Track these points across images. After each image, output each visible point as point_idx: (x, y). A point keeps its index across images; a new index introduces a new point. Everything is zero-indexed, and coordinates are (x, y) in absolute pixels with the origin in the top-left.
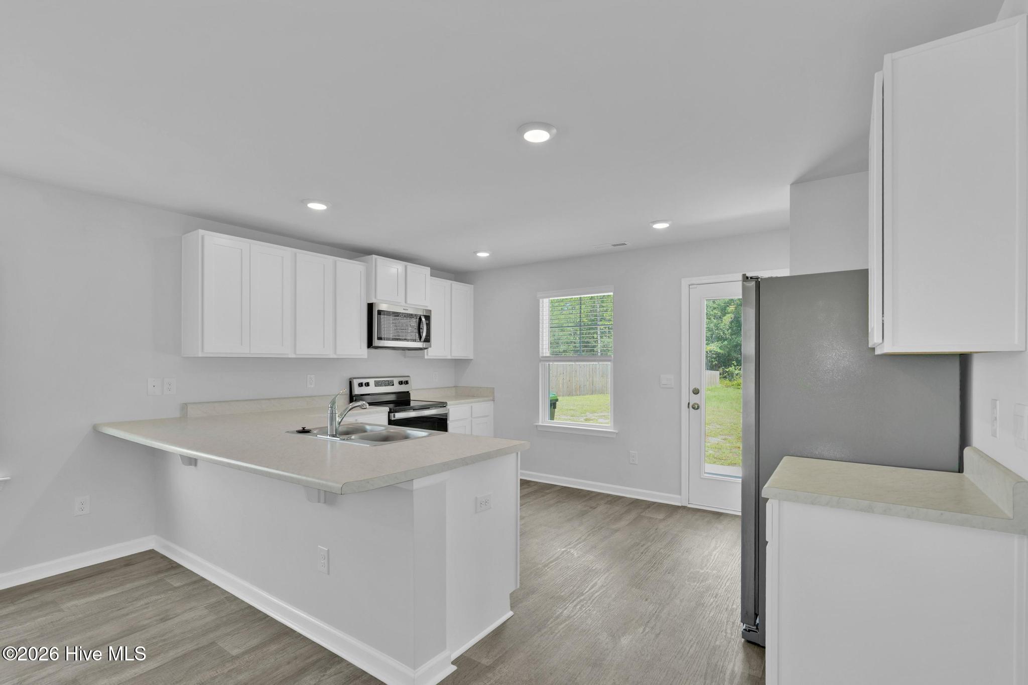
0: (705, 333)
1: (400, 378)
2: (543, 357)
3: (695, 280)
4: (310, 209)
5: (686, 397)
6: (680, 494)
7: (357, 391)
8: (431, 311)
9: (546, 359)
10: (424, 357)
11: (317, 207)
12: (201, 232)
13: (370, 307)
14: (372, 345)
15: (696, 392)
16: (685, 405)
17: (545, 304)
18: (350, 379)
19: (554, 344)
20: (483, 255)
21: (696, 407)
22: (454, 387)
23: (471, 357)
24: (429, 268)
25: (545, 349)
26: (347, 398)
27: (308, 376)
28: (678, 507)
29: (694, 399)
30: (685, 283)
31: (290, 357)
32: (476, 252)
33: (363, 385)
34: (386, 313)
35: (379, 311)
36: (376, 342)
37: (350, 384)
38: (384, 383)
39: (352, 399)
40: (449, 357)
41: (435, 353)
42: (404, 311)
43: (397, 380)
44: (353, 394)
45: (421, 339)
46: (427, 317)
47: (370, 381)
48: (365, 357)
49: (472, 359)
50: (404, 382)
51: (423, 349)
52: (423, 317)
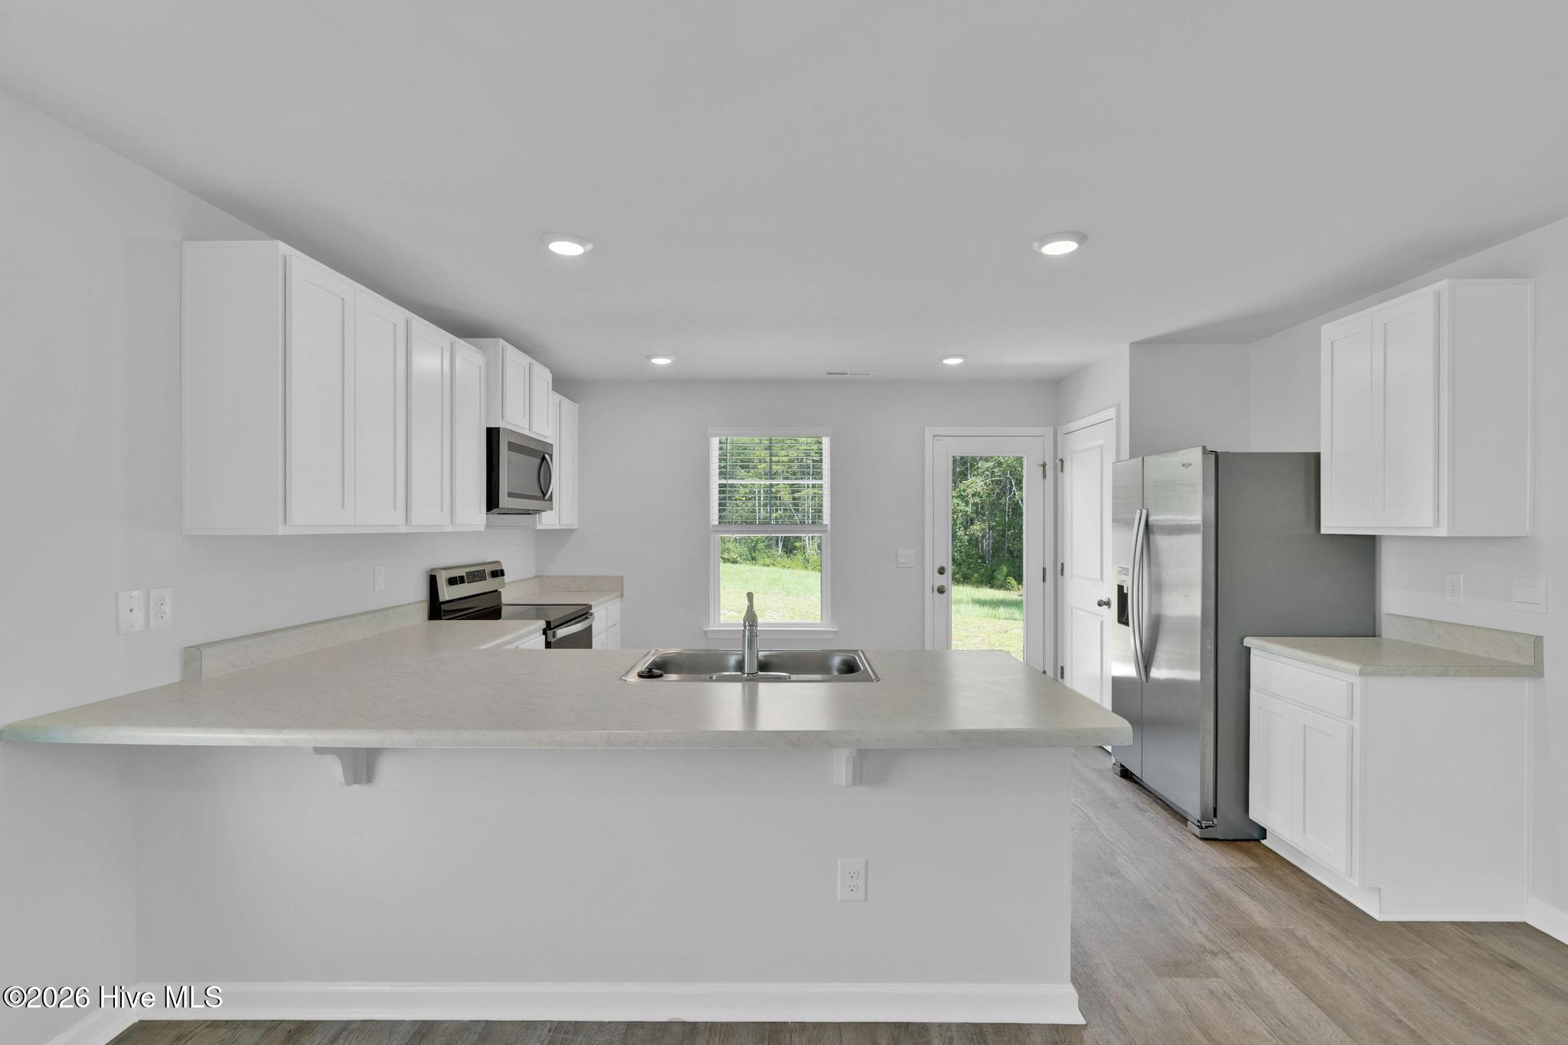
1: (492, 565)
2: (713, 526)
3: (941, 431)
5: (930, 578)
7: (446, 593)
8: (551, 444)
9: (716, 529)
10: (536, 526)
13: (492, 434)
14: (497, 506)
15: (942, 571)
16: (928, 589)
17: (714, 445)
18: (432, 570)
20: (661, 361)
21: (942, 590)
22: (536, 576)
23: (575, 527)
24: (549, 372)
26: (423, 610)
27: (376, 567)
29: (940, 580)
30: (929, 432)
31: (400, 532)
32: (649, 357)
33: (452, 581)
34: (512, 447)
35: (510, 443)
36: (504, 501)
37: (433, 581)
38: (476, 576)
39: (437, 610)
40: (558, 527)
41: (548, 520)
42: (532, 446)
43: (488, 569)
44: (441, 599)
45: (544, 495)
46: (551, 456)
47: (462, 572)
48: (482, 529)
49: (576, 529)
50: (498, 573)
51: (538, 511)
52: (547, 456)
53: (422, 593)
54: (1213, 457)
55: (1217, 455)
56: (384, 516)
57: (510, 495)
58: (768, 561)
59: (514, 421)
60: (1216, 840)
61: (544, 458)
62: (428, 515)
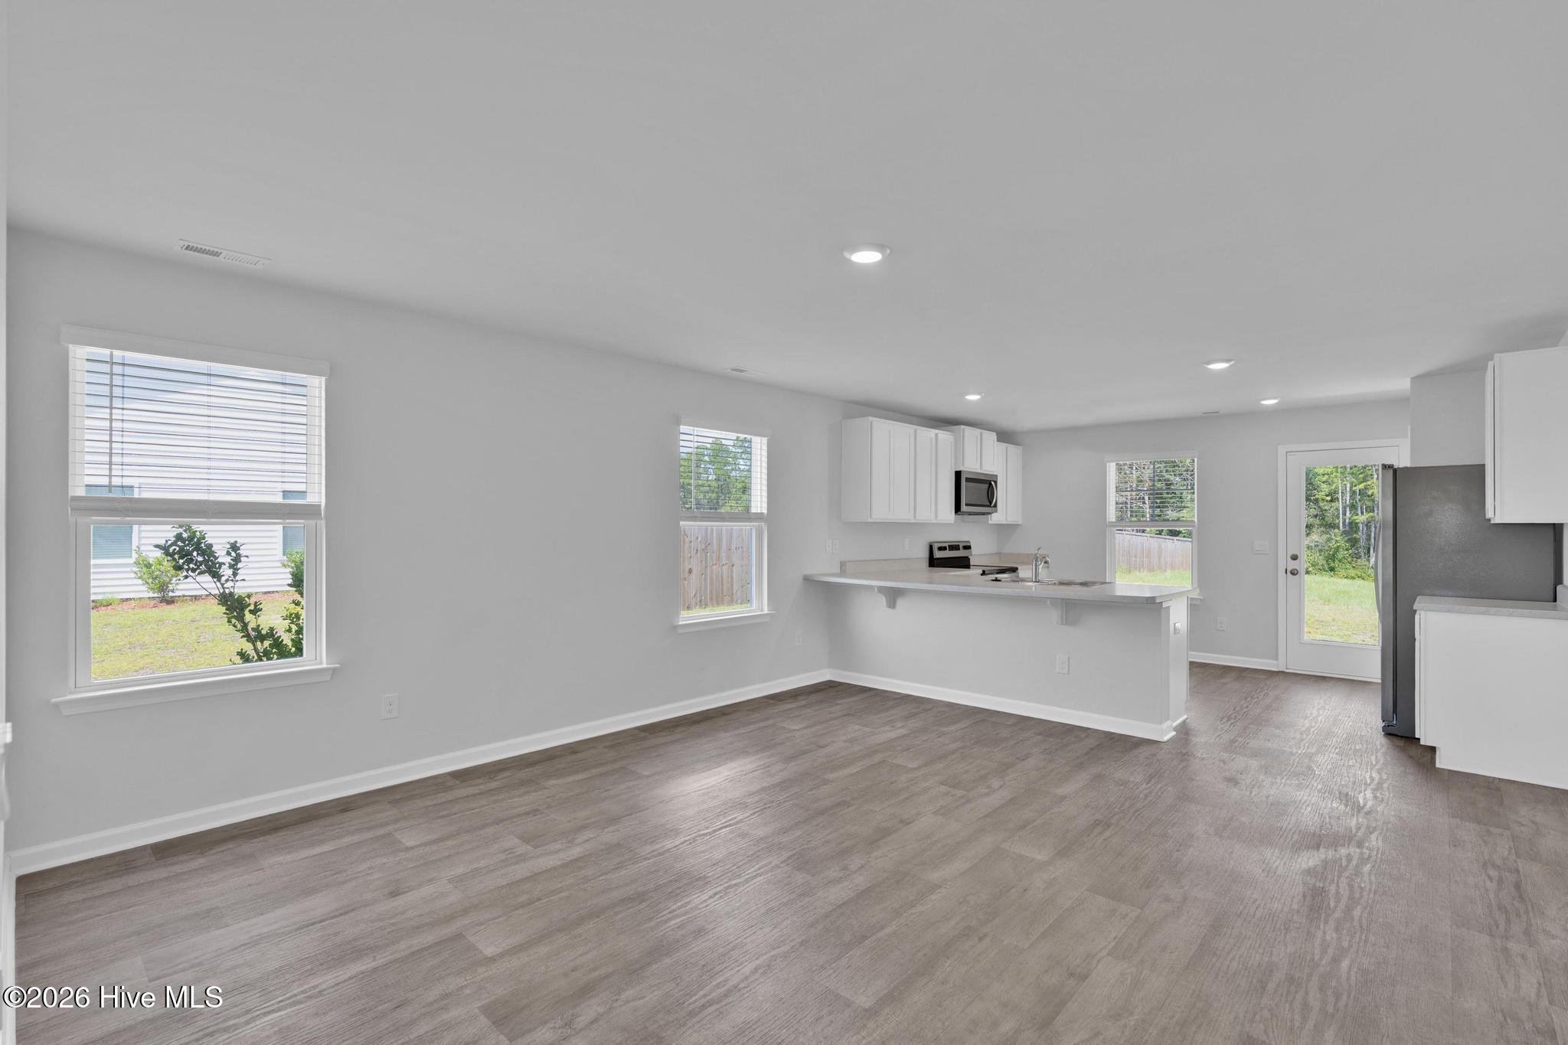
0: (1305, 499)
1: (963, 543)
2: (1110, 522)
3: (1293, 447)
4: (968, 401)
5: (1284, 562)
6: (1277, 659)
7: (938, 554)
8: (997, 476)
9: (1112, 525)
10: (988, 522)
11: (973, 398)
12: (871, 418)
13: (958, 474)
14: (960, 510)
15: (1295, 558)
16: (1281, 572)
17: (1112, 468)
18: (931, 542)
19: (1121, 507)
21: (1294, 573)
22: (997, 553)
23: (1020, 523)
24: (995, 433)
25: (1112, 514)
26: (926, 563)
28: (1278, 672)
29: (1292, 565)
30: (1282, 450)
31: (912, 522)
33: (940, 549)
34: (968, 480)
35: (966, 478)
36: (964, 508)
37: (931, 547)
38: (954, 547)
39: (933, 562)
40: (1005, 522)
41: (996, 518)
42: (982, 478)
43: (961, 545)
44: (935, 557)
45: (991, 503)
46: (996, 482)
47: (946, 545)
48: (953, 522)
49: (1019, 525)
50: (967, 548)
51: (990, 514)
52: (993, 483)
53: (925, 554)
54: (1391, 472)
55: (1395, 471)
56: (903, 515)
57: (966, 505)
58: (1353, 572)
59: (971, 466)
60: (1396, 736)
61: (990, 484)
62: (925, 515)
